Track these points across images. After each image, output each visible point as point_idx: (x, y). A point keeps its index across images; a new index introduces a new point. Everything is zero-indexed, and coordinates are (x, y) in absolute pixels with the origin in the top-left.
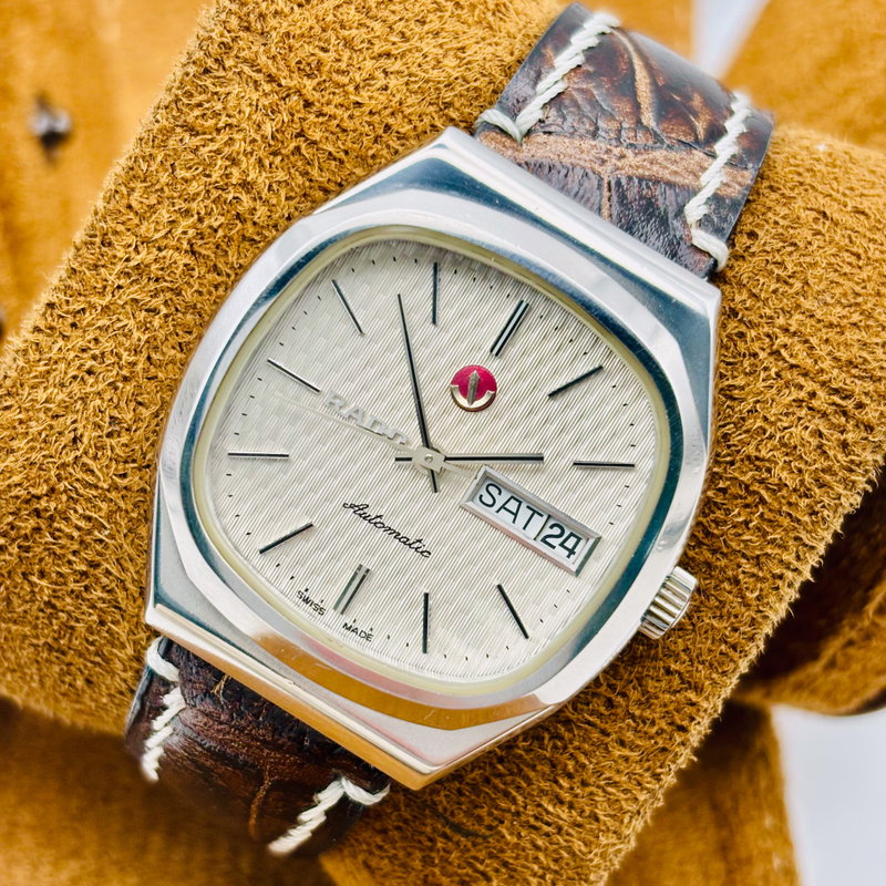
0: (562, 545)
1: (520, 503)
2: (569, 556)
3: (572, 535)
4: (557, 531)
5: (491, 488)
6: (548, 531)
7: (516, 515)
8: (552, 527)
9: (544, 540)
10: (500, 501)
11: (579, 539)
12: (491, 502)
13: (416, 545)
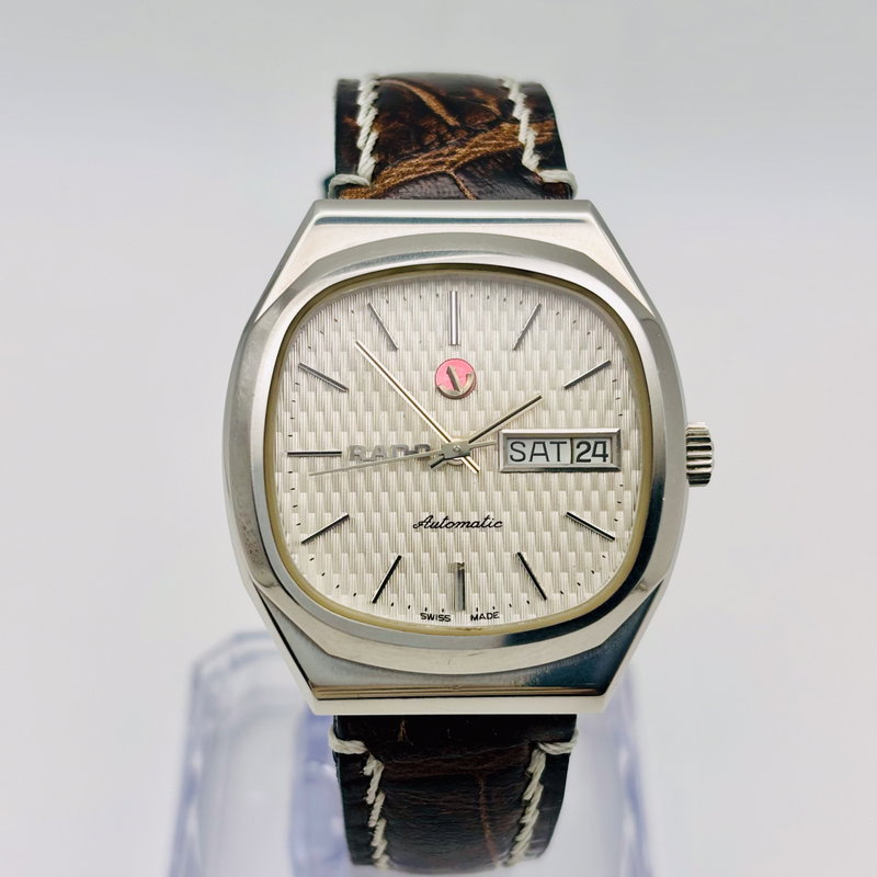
0: (594, 455)
1: (544, 443)
2: (605, 461)
3: (596, 443)
4: (584, 447)
5: (515, 446)
6: (577, 452)
7: (546, 454)
8: (578, 447)
9: (578, 460)
10: (528, 451)
11: (604, 443)
12: (521, 457)
13: (486, 523)
